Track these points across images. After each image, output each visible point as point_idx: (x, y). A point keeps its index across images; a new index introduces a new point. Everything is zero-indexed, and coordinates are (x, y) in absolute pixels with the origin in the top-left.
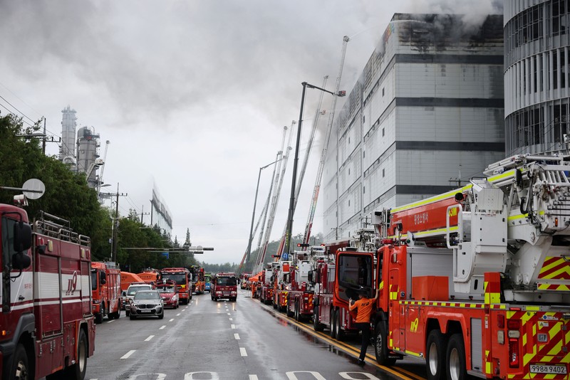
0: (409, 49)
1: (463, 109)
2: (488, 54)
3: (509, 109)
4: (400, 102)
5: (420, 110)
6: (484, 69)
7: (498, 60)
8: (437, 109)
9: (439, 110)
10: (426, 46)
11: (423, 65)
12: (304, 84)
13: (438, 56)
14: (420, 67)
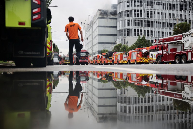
0: (101, 16)
1: (111, 28)
2: (115, 17)
3: (118, 29)
4: (99, 26)
5: (103, 28)
6: (115, 20)
7: (116, 19)
8: (106, 28)
9: (107, 28)
10: (104, 16)
11: (103, 19)
12: (81, 23)
13: (106, 18)
14: (103, 20)
